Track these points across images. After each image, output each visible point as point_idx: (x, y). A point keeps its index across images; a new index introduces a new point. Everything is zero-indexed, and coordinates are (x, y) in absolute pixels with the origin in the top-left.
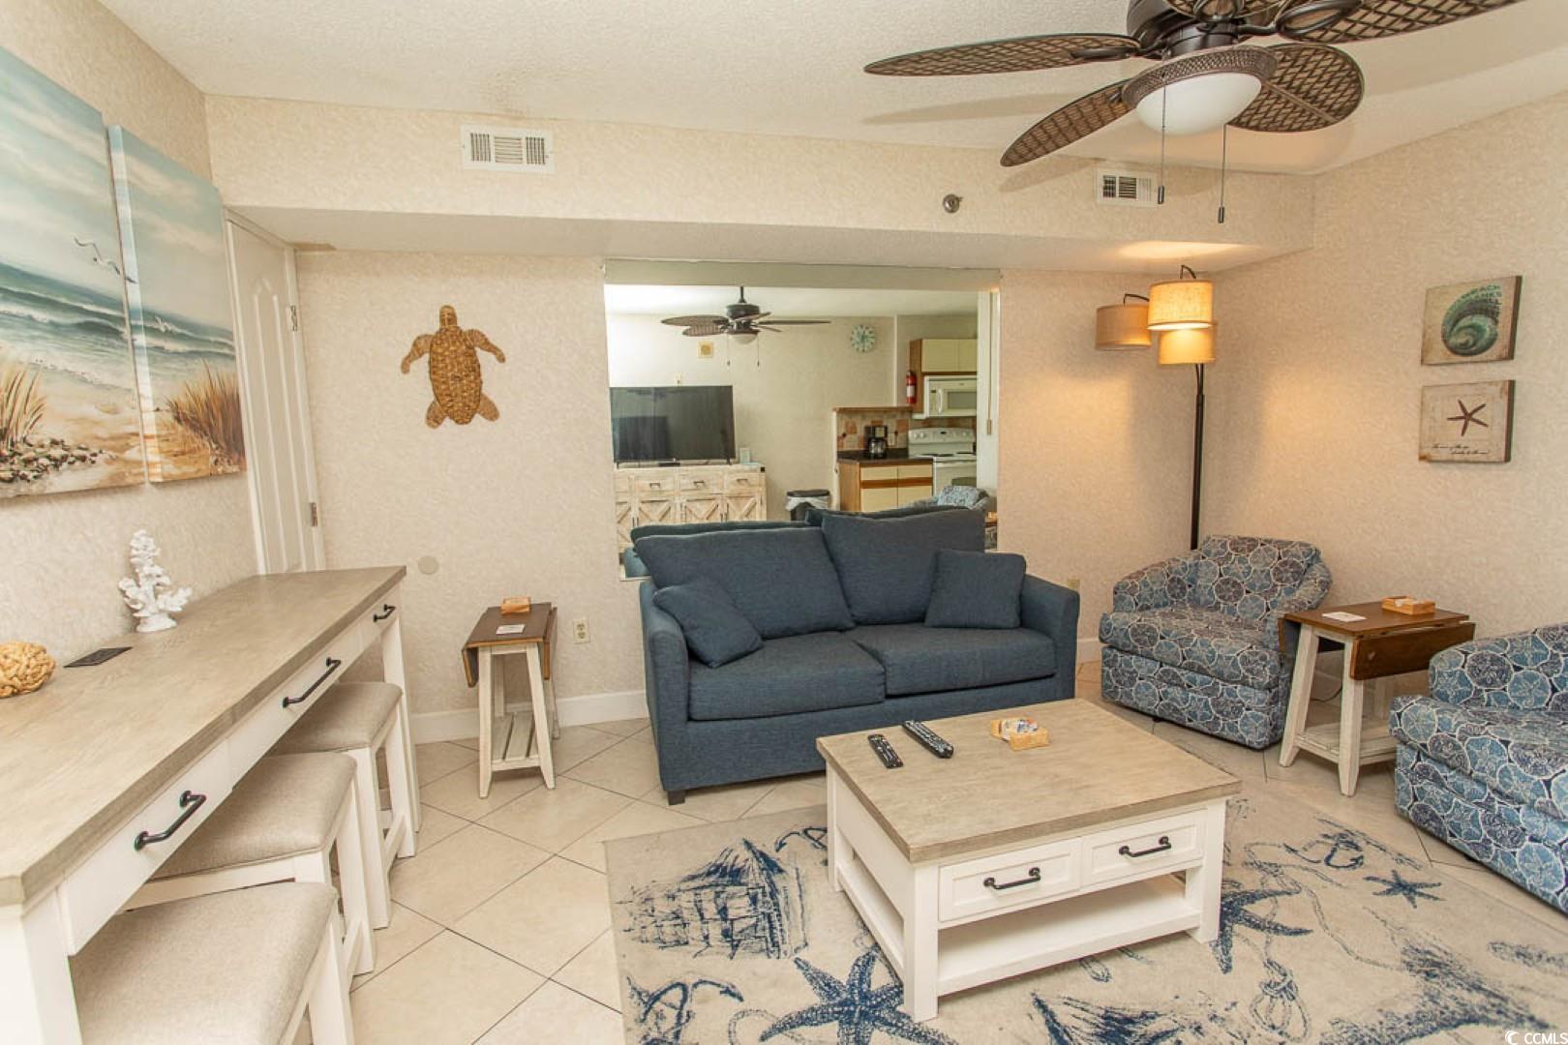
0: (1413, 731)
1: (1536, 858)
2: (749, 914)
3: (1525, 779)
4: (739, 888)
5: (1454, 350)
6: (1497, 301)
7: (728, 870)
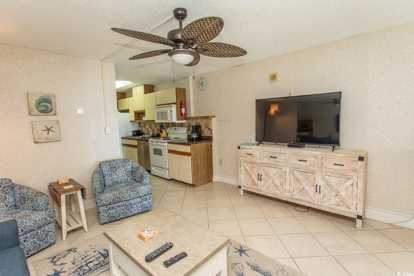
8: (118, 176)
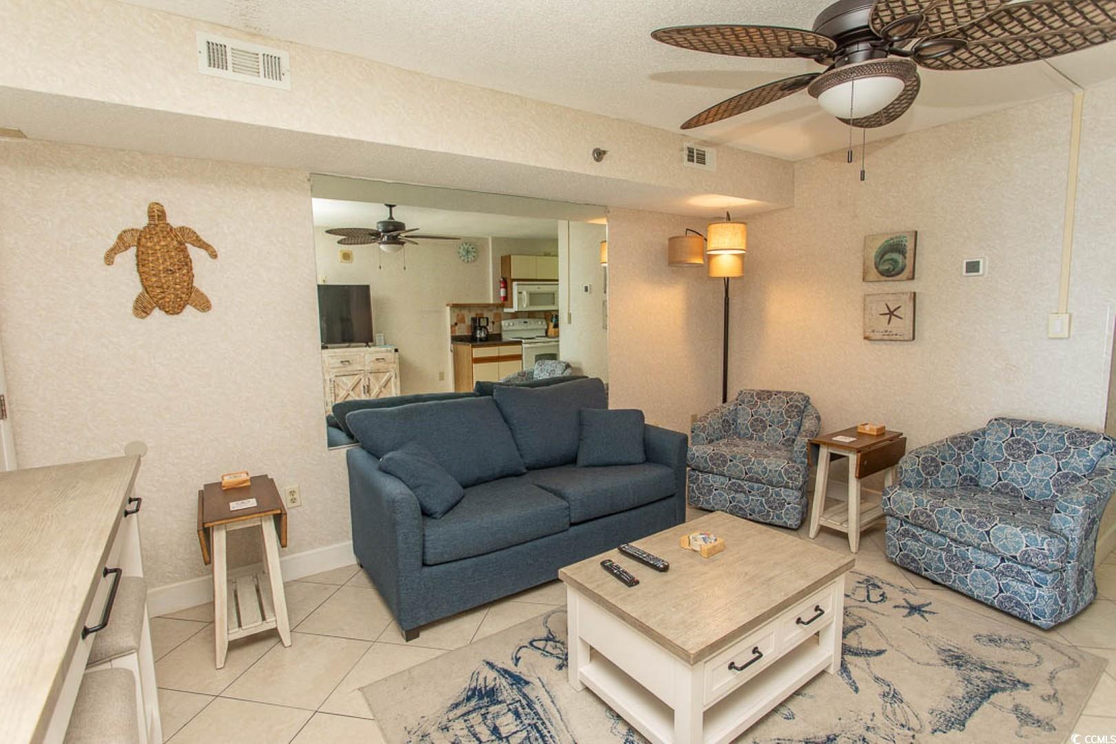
0: (900, 509)
1: (981, 578)
2: (518, 728)
3: (973, 532)
4: (499, 706)
5: (882, 273)
6: (905, 245)
7: (483, 692)
8: (1026, 475)
